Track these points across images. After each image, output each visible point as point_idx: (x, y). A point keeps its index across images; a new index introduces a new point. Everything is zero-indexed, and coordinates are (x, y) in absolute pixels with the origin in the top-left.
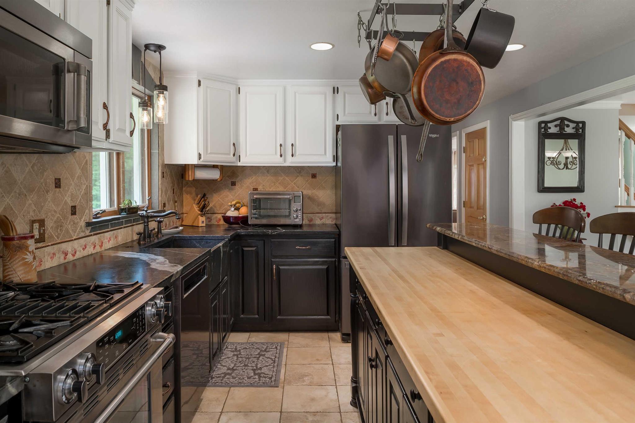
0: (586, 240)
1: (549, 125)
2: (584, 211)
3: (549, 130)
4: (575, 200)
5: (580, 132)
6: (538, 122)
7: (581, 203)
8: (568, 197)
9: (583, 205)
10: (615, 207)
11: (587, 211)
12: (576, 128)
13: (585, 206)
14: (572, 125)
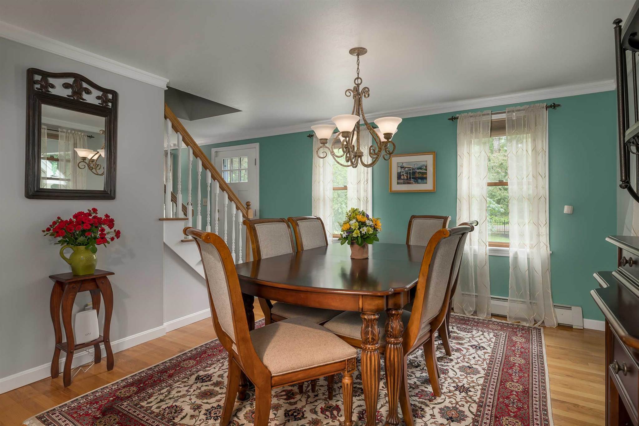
0: (113, 274)
1: (51, 80)
2: (111, 229)
3: (50, 89)
4: (95, 210)
5: (109, 106)
6: (27, 69)
7: (107, 216)
8: (84, 206)
9: (110, 218)
10: (160, 220)
11: (116, 227)
12: (105, 100)
13: (112, 220)
14: (96, 93)
